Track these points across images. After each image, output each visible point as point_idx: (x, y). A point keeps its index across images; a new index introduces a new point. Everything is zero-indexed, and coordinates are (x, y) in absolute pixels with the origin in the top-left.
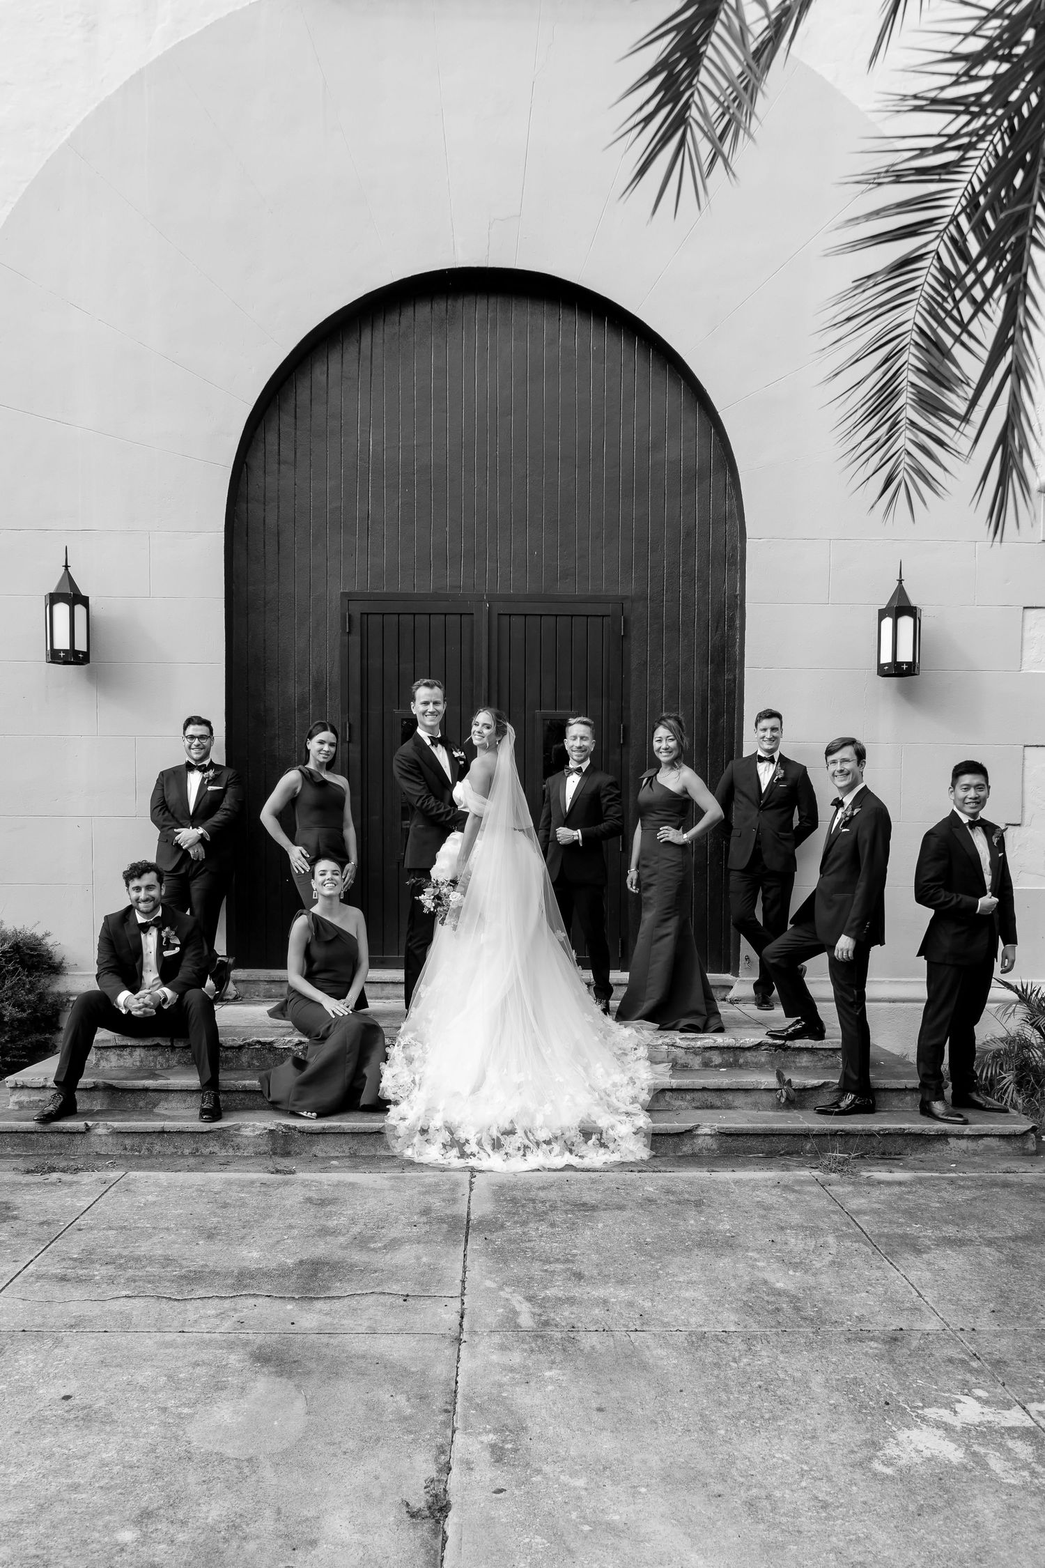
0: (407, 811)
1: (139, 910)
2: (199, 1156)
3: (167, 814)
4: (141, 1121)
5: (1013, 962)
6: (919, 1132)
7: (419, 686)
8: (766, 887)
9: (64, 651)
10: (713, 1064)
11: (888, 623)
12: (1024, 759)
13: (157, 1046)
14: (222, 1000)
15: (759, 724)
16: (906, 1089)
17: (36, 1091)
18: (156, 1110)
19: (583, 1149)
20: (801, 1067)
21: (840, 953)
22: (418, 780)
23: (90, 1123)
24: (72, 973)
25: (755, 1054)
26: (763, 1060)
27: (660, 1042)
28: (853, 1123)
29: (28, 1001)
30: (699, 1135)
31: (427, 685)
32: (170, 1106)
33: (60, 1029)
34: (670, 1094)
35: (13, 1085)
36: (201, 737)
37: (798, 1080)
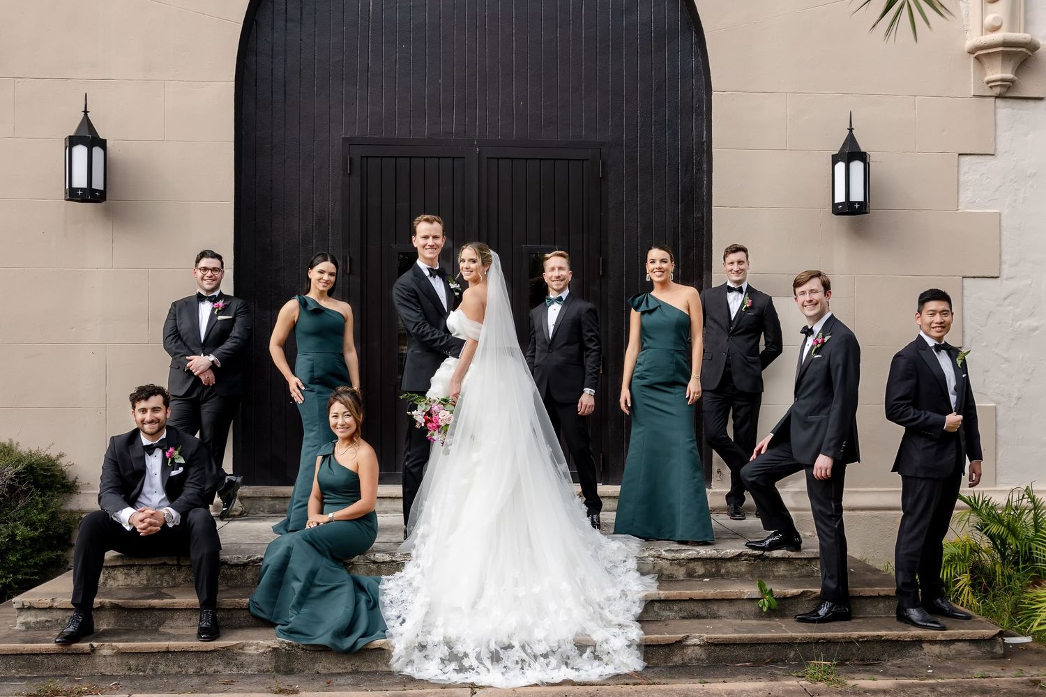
0: (404, 337)
1: (143, 431)
2: (203, 675)
3: (179, 342)
4: (146, 641)
5: (980, 475)
6: (896, 639)
7: (420, 221)
8: (736, 406)
9: (82, 189)
10: (697, 574)
11: (841, 167)
12: (963, 289)
13: (164, 564)
14: (228, 516)
15: (727, 259)
16: (879, 596)
17: (43, 612)
18: (162, 629)
19: (578, 662)
20: (779, 576)
21: (819, 471)
22: (415, 308)
23: (95, 644)
24: (84, 492)
25: (736, 565)
26: (743, 570)
27: (646, 554)
28: (833, 631)
29: (40, 521)
30: (688, 646)
31: (427, 220)
32: (175, 624)
33: (71, 546)
34: (659, 605)
35: (20, 606)
36: (214, 269)
37: (778, 590)
